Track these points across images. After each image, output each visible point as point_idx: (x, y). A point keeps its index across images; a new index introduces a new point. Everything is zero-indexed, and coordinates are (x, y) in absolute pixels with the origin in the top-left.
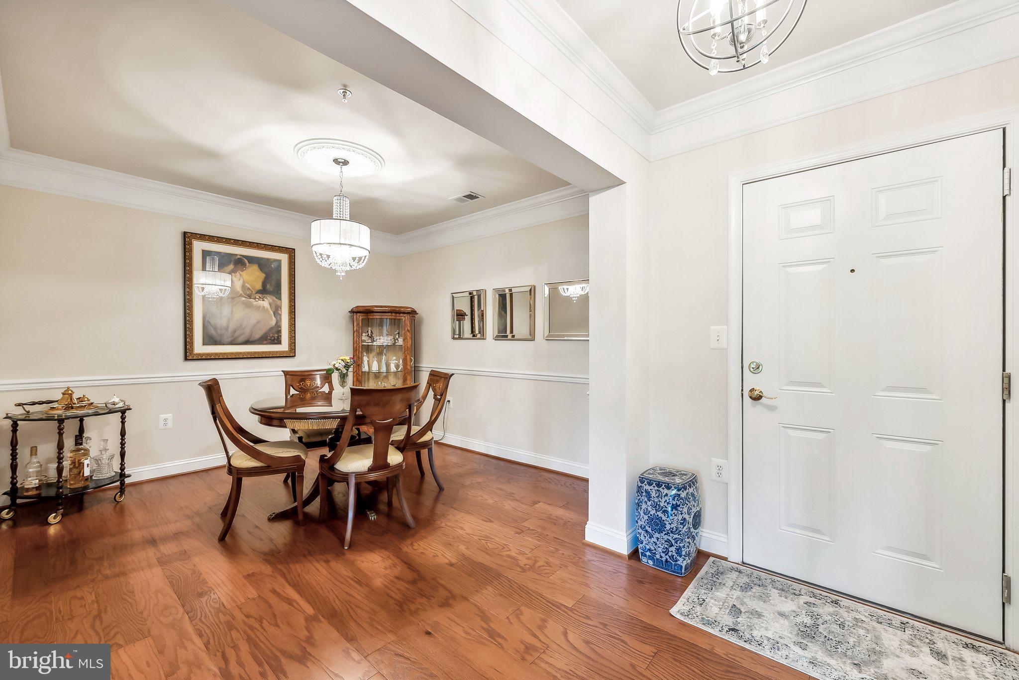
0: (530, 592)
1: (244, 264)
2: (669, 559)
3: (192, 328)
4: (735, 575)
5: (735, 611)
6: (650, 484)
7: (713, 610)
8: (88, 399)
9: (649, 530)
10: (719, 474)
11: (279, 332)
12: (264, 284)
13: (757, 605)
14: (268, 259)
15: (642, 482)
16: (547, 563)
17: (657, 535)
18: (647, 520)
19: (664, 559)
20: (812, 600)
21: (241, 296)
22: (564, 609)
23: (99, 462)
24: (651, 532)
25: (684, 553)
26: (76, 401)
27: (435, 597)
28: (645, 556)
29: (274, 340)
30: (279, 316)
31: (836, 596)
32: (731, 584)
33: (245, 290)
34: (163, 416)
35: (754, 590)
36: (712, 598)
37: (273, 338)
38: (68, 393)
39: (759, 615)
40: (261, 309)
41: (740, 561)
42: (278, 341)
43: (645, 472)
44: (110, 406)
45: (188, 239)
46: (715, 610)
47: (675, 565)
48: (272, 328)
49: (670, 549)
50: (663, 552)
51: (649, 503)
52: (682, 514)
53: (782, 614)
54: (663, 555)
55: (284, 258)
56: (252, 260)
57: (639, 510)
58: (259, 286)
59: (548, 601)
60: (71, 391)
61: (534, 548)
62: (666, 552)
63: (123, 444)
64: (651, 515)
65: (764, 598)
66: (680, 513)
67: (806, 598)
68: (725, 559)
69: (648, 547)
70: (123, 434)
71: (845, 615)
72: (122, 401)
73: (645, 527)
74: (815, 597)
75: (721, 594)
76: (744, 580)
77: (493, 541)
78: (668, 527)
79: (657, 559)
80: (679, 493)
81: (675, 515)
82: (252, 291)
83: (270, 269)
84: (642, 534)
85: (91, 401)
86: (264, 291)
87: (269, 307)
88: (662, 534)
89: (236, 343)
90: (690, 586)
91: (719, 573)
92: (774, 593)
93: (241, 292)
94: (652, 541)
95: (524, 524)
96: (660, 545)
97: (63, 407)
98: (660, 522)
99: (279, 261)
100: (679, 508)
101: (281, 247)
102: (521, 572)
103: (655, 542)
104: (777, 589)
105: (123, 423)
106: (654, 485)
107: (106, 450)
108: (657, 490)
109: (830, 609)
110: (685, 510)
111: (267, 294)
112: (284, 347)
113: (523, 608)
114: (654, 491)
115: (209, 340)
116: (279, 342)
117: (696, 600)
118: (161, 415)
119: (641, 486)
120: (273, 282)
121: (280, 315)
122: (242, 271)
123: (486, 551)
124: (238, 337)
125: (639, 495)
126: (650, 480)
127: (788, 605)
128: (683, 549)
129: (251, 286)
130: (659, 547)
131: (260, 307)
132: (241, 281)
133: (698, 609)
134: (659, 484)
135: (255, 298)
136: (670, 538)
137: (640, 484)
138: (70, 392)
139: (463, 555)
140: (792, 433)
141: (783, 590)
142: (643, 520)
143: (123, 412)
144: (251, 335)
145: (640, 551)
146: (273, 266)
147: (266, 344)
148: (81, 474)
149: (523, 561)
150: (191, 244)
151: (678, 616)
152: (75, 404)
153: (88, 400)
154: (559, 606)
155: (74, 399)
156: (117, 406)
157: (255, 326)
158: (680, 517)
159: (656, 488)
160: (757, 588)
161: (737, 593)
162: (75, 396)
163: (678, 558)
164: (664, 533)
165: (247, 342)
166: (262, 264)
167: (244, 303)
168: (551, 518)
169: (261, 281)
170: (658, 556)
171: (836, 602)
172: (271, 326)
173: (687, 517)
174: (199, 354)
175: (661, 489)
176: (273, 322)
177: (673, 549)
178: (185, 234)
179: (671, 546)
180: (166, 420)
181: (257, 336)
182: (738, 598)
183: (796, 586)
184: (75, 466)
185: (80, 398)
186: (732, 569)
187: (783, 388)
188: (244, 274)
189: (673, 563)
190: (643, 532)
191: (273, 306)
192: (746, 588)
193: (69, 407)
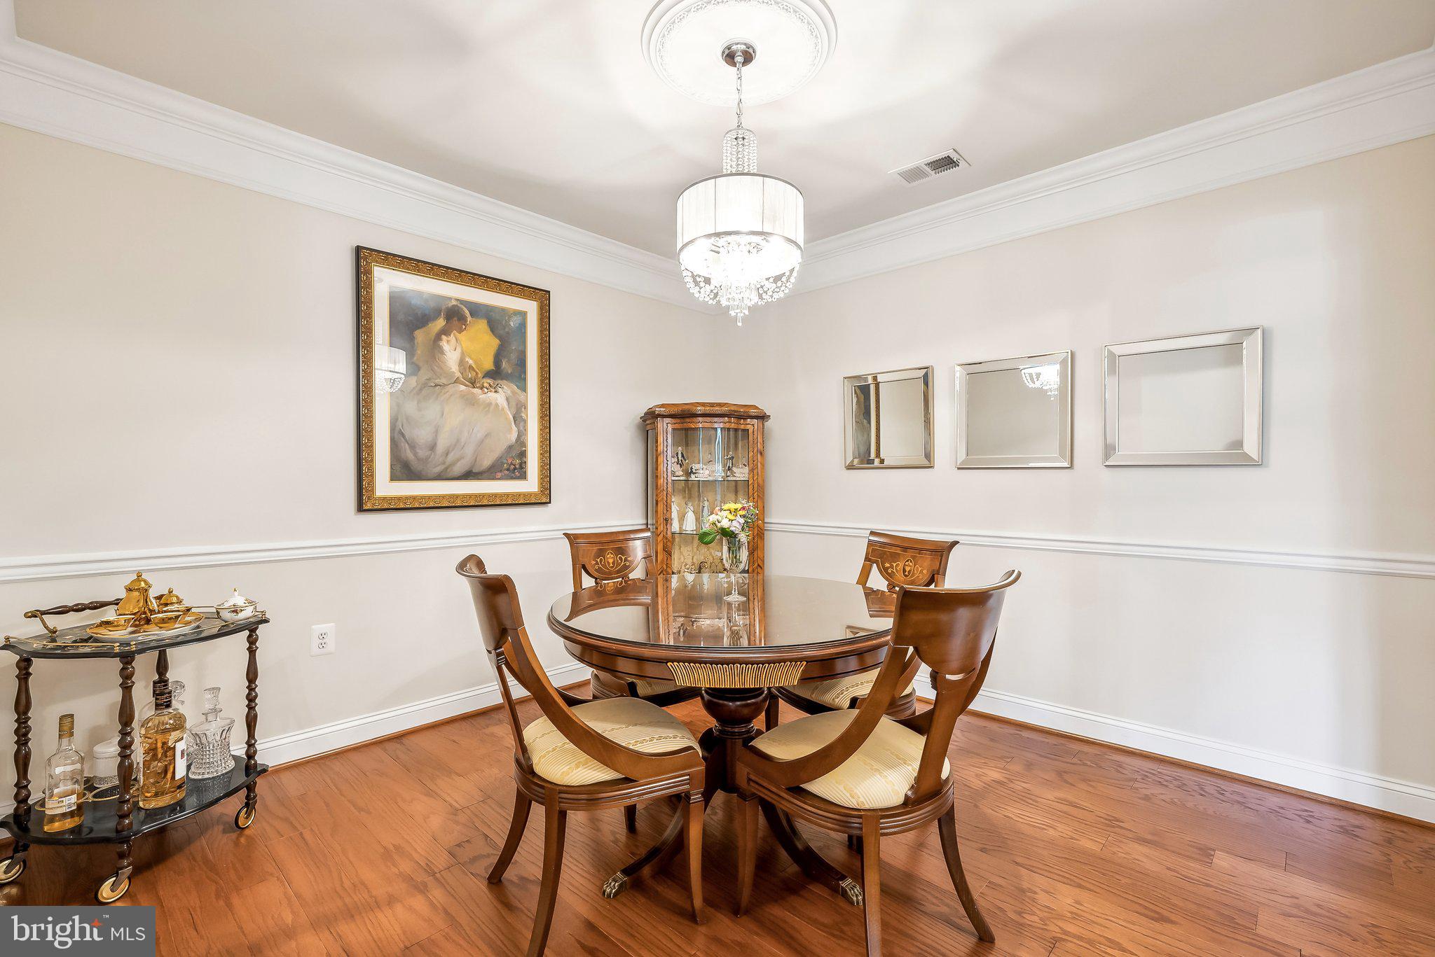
1: (462, 319)
3: (372, 446)
8: (177, 597)
11: (523, 454)
12: (497, 361)
14: (503, 310)
21: (457, 381)
23: (204, 740)
26: (154, 605)
29: (515, 469)
30: (522, 424)
33: (465, 369)
34: (319, 628)
37: (513, 467)
38: (138, 587)
40: (492, 408)
42: (518, 472)
44: (227, 615)
45: (363, 260)
48: (510, 447)
55: (530, 308)
56: (477, 310)
58: (488, 364)
60: (145, 581)
63: (251, 699)
70: (252, 675)
72: (251, 603)
82: (477, 373)
83: (507, 330)
85: (186, 604)
86: (496, 374)
87: (505, 404)
89: (448, 476)
93: (458, 374)
97: (129, 620)
99: (523, 314)
101: (527, 287)
105: (252, 652)
107: (216, 711)
111: (502, 379)
112: (530, 485)
115: (404, 470)
116: (523, 476)
118: (313, 627)
120: (513, 356)
121: (525, 421)
122: (460, 331)
124: (453, 464)
129: (475, 362)
131: (490, 404)
132: (459, 350)
135: (482, 388)
138: (143, 584)
143: (251, 628)
144: (476, 461)
146: (512, 324)
147: (499, 479)
148: (169, 775)
150: (369, 272)
152: (152, 612)
153: (180, 602)
155: (151, 602)
156: (242, 615)
157: (482, 441)
162: (152, 593)
165: (468, 475)
166: (495, 320)
167: (463, 396)
169: (492, 354)
172: (509, 443)
174: (384, 499)
176: (513, 436)
178: (358, 250)
180: (322, 636)
181: (486, 463)
184: (155, 756)
185: (162, 596)
188: (463, 337)
191: (513, 403)
193: (143, 619)
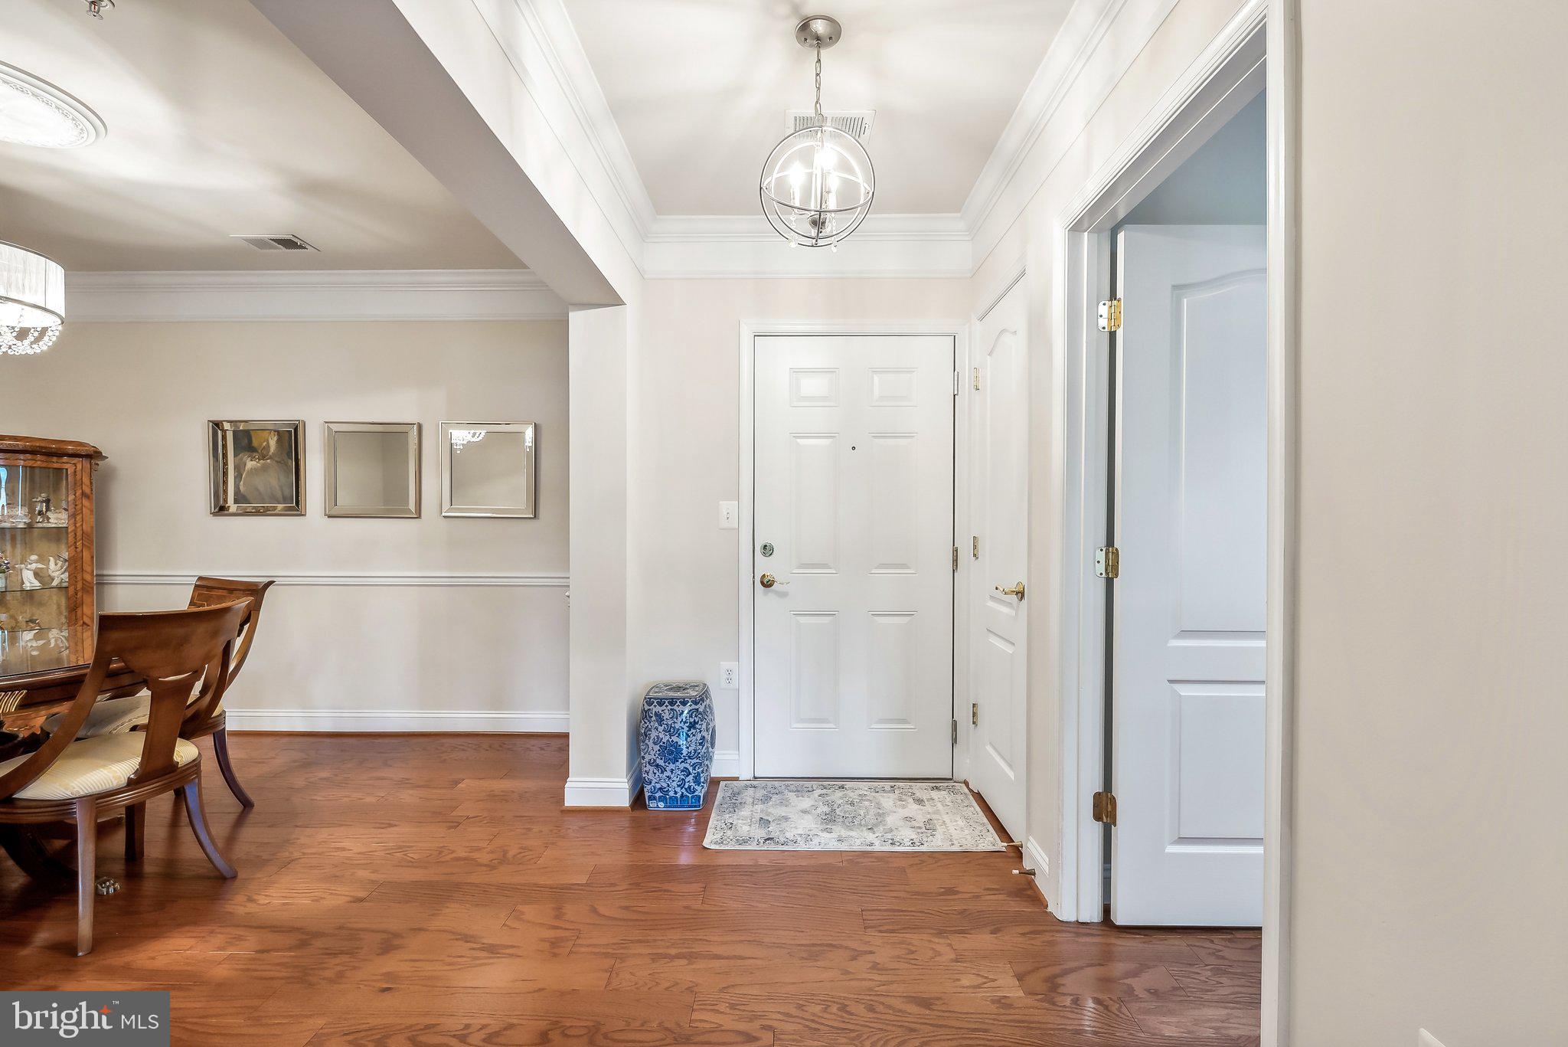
0: (519, 887)
2: (685, 793)
4: (751, 791)
5: (764, 822)
6: (661, 704)
7: (744, 829)
9: (661, 762)
10: (729, 680)
13: (781, 811)
15: (650, 703)
16: (521, 848)
17: (672, 766)
18: (659, 750)
19: (678, 795)
20: (824, 791)
22: (577, 887)
24: (663, 764)
25: (702, 780)
27: (362, 948)
28: (655, 799)
31: (841, 781)
32: (751, 800)
35: (773, 799)
36: (738, 819)
39: (786, 819)
41: (750, 777)
43: (649, 692)
46: (746, 828)
47: (692, 797)
49: (687, 780)
50: (678, 786)
51: (661, 729)
52: (700, 732)
53: (804, 812)
54: (678, 789)
57: (647, 741)
59: (551, 888)
61: (492, 837)
62: (681, 786)
64: (664, 743)
65: (784, 803)
66: (698, 731)
67: (819, 792)
68: (736, 779)
69: (658, 786)
71: (852, 794)
73: (655, 761)
74: (825, 788)
75: (745, 812)
76: (760, 793)
77: (414, 848)
78: (685, 752)
79: (671, 798)
80: (697, 707)
81: (694, 735)
84: (651, 772)
88: (678, 764)
90: (713, 815)
91: (735, 794)
92: (791, 796)
94: (664, 776)
95: (454, 813)
96: (675, 779)
98: (676, 748)
100: (697, 726)
102: (490, 870)
103: (668, 777)
104: (793, 791)
106: (667, 703)
108: (671, 709)
109: (839, 793)
110: (704, 726)
113: (520, 907)
114: (666, 711)
117: (724, 826)
119: (649, 710)
123: (412, 864)
125: (646, 721)
126: (661, 699)
127: (806, 803)
128: (702, 775)
130: (673, 781)
133: (729, 833)
134: (672, 702)
136: (687, 766)
137: (647, 707)
139: (373, 882)
140: (803, 620)
141: (799, 791)
142: (652, 753)
145: (647, 795)
149: (484, 857)
151: (713, 847)
154: (569, 887)
158: (699, 736)
159: (669, 707)
160: (776, 796)
161: (759, 807)
163: (696, 787)
164: (680, 761)
168: (495, 796)
170: (671, 794)
171: (842, 787)
173: (704, 734)
175: (675, 707)
177: (691, 778)
179: (687, 776)
182: (762, 811)
183: (808, 784)
186: (747, 786)
187: (794, 572)
189: (690, 796)
190: (652, 768)
192: (766, 799)
